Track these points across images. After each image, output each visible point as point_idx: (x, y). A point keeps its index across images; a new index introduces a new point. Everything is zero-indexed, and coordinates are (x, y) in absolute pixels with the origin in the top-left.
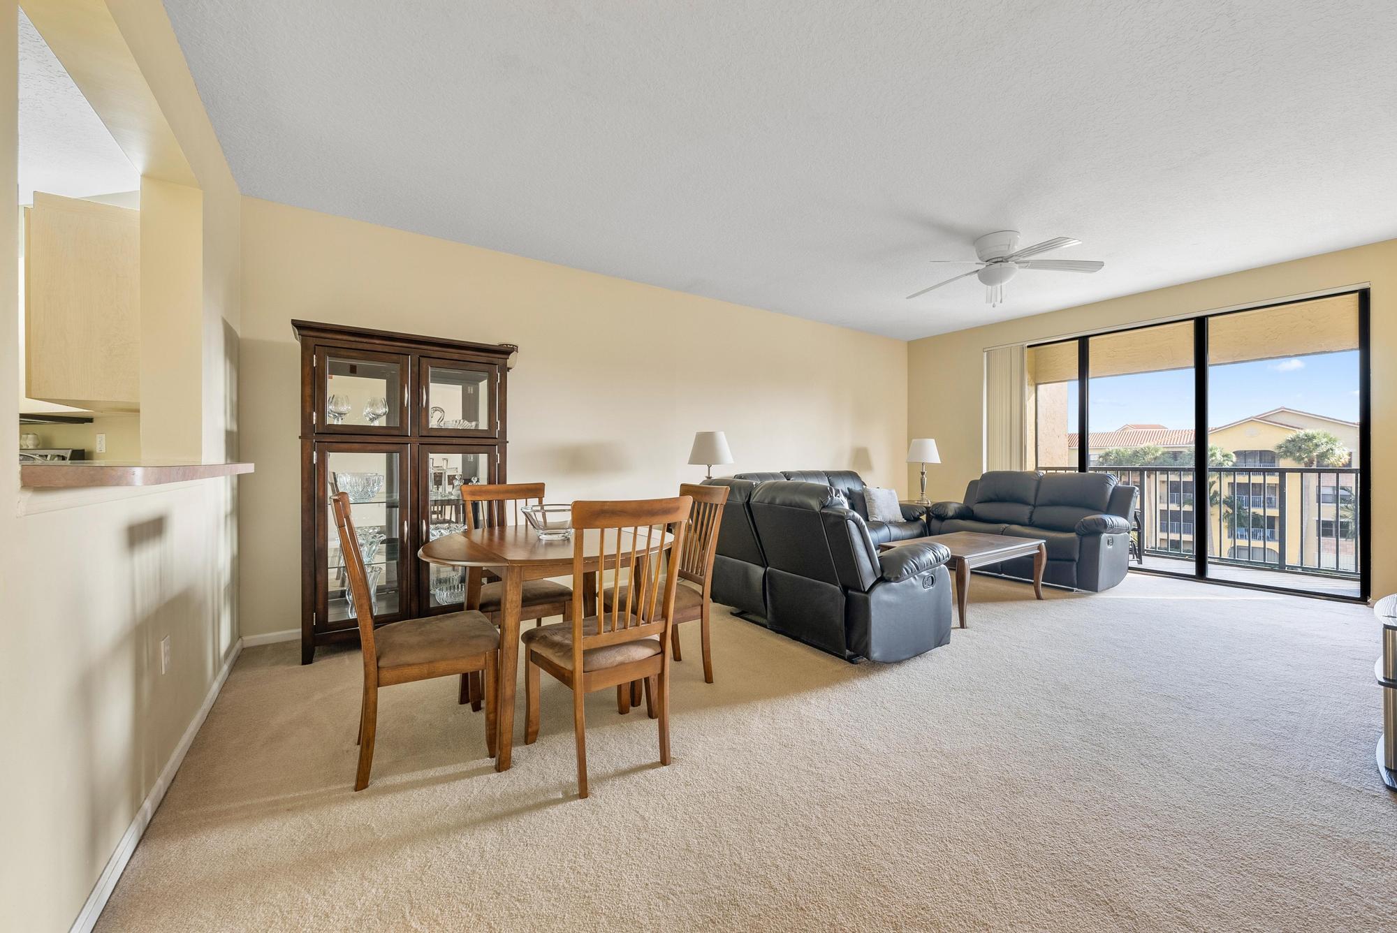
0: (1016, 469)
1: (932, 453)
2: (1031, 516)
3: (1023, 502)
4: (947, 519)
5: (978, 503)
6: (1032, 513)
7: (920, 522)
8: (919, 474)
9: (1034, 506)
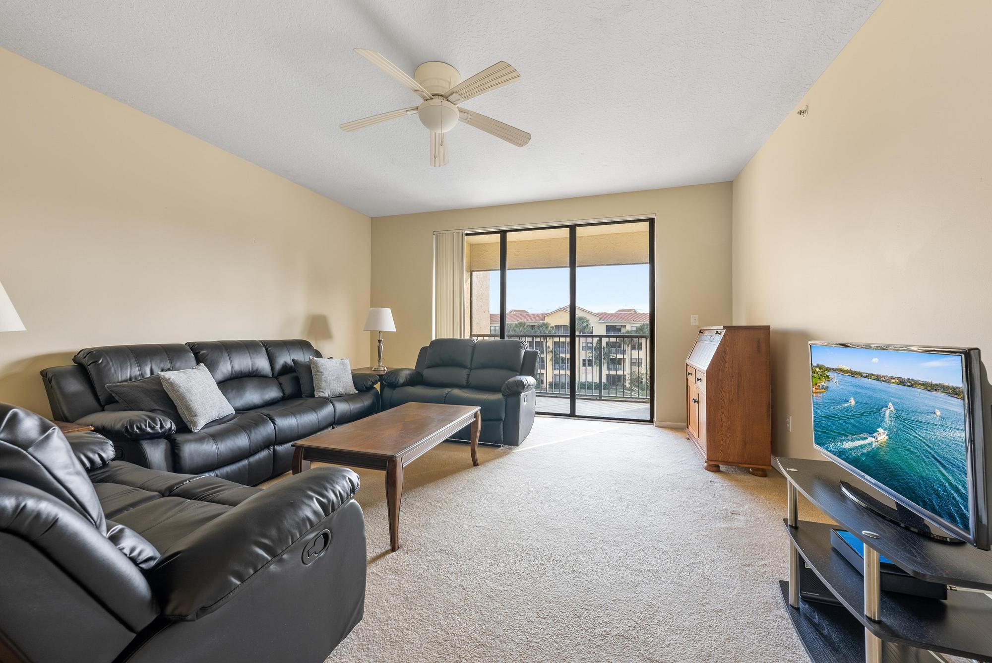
0: (457, 337)
1: (388, 322)
2: (468, 379)
3: (460, 365)
4: (398, 387)
5: (427, 368)
6: (468, 375)
7: (373, 392)
8: (378, 341)
9: (471, 369)
